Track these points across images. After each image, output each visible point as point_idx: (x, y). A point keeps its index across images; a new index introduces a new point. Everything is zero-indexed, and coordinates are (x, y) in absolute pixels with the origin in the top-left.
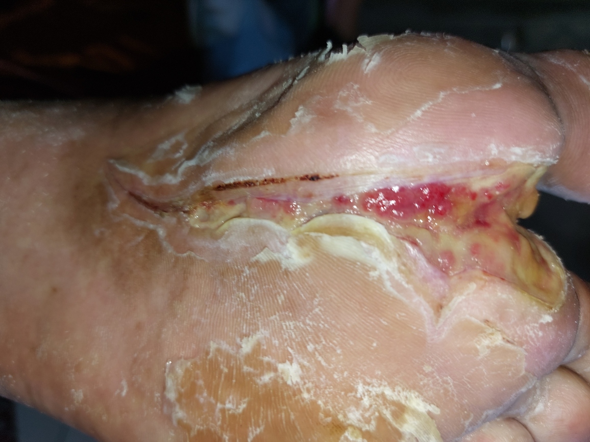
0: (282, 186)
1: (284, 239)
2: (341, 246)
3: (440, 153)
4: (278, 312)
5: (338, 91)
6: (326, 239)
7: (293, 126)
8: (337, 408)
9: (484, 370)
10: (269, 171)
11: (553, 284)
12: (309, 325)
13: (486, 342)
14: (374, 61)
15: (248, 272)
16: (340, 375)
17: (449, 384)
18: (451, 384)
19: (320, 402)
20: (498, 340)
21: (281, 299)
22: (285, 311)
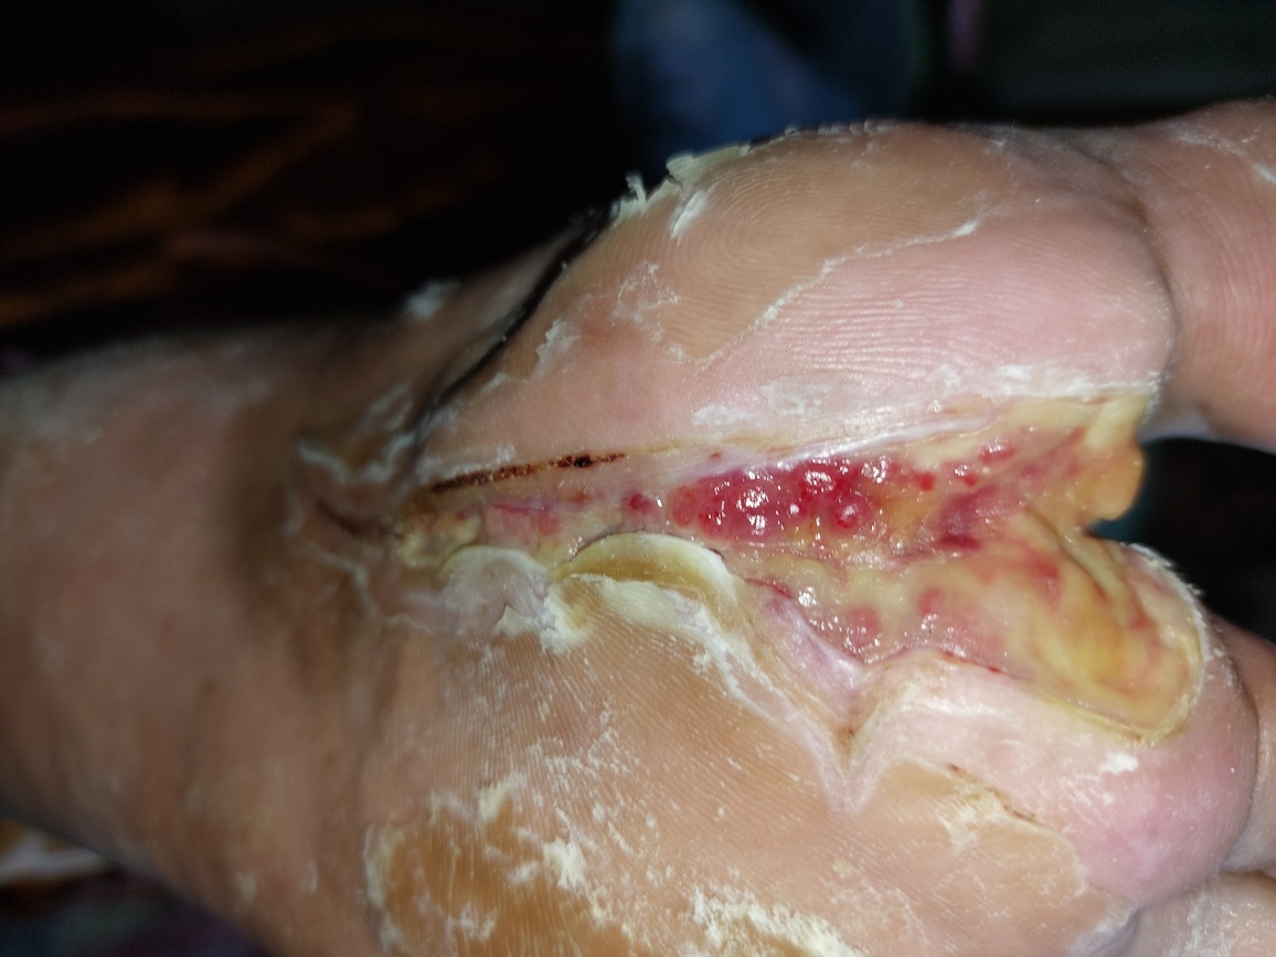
0: (531, 478)
1: (541, 588)
2: (636, 600)
4: (541, 737)
5: (622, 282)
6: (609, 585)
7: (542, 360)
8: (660, 941)
9: (976, 878)
10: (506, 451)
12: (592, 766)
13: (966, 814)
15: (490, 655)
16: (659, 873)
17: (902, 905)
18: (908, 906)
19: (625, 928)
20: (995, 813)
21: (544, 710)
22: (552, 737)
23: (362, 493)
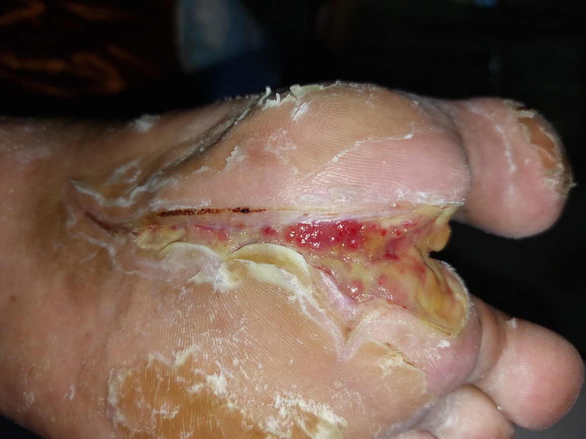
0: (217, 216)
1: (217, 264)
2: (266, 272)
3: (352, 195)
4: (210, 329)
5: (269, 135)
6: (253, 265)
7: (229, 164)
8: (258, 416)
9: (388, 387)
10: (206, 202)
11: (456, 312)
12: (235, 341)
13: (389, 363)
14: (301, 110)
15: (185, 291)
16: (261, 387)
17: (358, 398)
18: (360, 399)
19: (242, 411)
20: (400, 361)
21: (212, 317)
22: (215, 329)
23: (113, 211)
